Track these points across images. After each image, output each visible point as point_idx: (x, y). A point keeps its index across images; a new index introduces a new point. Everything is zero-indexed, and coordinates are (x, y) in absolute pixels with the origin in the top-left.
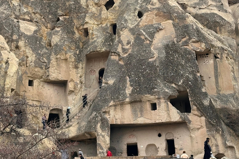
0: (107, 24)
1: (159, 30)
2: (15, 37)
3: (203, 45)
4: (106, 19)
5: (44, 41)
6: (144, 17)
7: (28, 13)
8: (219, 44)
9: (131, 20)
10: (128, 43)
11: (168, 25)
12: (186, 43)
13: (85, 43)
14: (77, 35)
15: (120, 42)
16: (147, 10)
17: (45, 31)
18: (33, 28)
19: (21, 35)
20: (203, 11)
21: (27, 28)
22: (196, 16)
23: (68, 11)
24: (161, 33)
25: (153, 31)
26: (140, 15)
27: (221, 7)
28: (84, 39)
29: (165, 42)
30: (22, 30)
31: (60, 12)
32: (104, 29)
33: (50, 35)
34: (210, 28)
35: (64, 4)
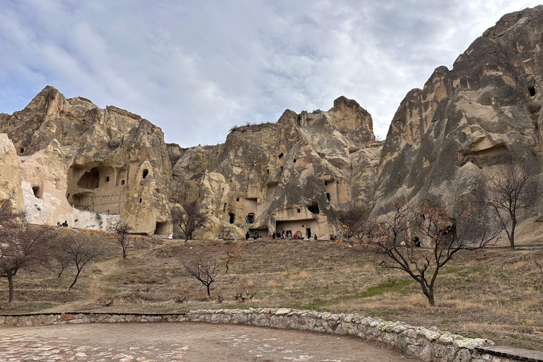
0: (278, 167)
1: (304, 169)
2: (230, 176)
3: (329, 176)
4: (278, 164)
5: (246, 177)
6: (296, 162)
7: (238, 162)
8: (340, 175)
9: (290, 164)
10: (287, 177)
11: (310, 166)
12: (320, 176)
13: (267, 178)
14: (263, 173)
15: (283, 176)
16: (298, 158)
17: (246, 172)
18: (240, 170)
19: (233, 174)
20: (333, 157)
21: (237, 170)
22: (329, 160)
23: (259, 161)
24: (306, 170)
25: (301, 170)
26: (295, 161)
27: (344, 155)
28: (267, 175)
29: (307, 176)
30: (234, 172)
31: (255, 161)
32: (277, 170)
33: (249, 174)
34: (337, 167)
35: (257, 157)
